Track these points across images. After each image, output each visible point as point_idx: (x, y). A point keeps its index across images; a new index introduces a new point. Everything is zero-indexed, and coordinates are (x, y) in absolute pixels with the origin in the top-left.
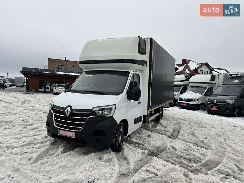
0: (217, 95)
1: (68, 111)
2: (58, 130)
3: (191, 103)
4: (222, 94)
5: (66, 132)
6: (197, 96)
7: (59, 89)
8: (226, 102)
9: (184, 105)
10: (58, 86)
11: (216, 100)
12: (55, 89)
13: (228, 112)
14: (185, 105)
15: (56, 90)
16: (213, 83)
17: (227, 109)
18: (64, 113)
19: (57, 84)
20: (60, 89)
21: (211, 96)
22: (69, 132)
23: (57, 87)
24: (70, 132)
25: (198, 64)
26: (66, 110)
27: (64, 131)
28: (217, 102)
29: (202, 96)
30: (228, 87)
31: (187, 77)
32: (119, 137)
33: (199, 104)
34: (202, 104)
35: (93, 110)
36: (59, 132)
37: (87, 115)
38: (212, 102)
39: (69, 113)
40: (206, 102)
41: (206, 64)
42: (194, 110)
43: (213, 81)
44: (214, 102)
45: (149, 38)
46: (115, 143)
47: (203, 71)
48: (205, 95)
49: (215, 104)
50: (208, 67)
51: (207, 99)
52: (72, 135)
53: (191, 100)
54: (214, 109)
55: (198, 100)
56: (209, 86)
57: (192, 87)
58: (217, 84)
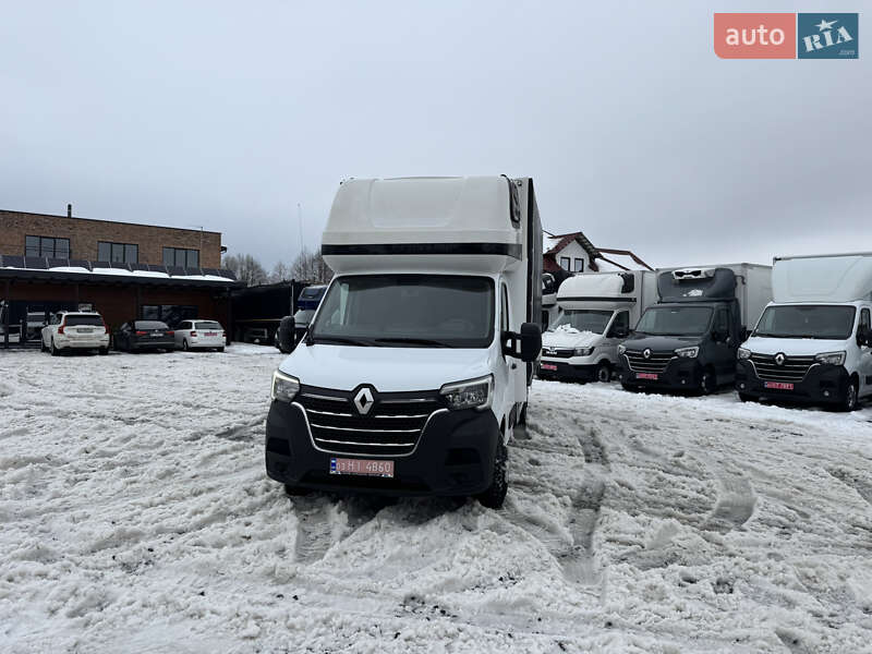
0: (646, 334)
1: (363, 400)
2: (329, 462)
3: (572, 361)
4: (659, 331)
5: (359, 462)
6: (587, 339)
7: (74, 333)
8: (676, 354)
9: (552, 367)
10: (71, 321)
11: (648, 351)
12: (61, 331)
13: (683, 382)
14: (554, 368)
15: (62, 337)
16: (630, 300)
17: (682, 374)
18: (349, 407)
19: (67, 314)
20: (78, 330)
21: (631, 338)
22: (370, 462)
23: (66, 325)
24: (375, 463)
25: (554, 237)
26: (358, 398)
27: (353, 461)
28: (651, 356)
29: (601, 340)
30: (673, 308)
31: (549, 282)
32: (504, 465)
33: (595, 362)
34: (604, 362)
35: (442, 392)
36: (334, 464)
37: (428, 408)
38: (636, 356)
39: (368, 406)
40: (620, 356)
41: (579, 238)
42: (582, 382)
43: (629, 291)
44: (642, 356)
45: (525, 179)
46: (494, 484)
47: (569, 259)
48: (609, 335)
49: (645, 360)
50: (585, 247)
51: (622, 348)
52: (385, 469)
53: (571, 353)
54: (644, 376)
55: (592, 350)
56: (618, 307)
57: (568, 313)
58: (639, 300)
